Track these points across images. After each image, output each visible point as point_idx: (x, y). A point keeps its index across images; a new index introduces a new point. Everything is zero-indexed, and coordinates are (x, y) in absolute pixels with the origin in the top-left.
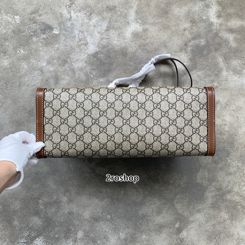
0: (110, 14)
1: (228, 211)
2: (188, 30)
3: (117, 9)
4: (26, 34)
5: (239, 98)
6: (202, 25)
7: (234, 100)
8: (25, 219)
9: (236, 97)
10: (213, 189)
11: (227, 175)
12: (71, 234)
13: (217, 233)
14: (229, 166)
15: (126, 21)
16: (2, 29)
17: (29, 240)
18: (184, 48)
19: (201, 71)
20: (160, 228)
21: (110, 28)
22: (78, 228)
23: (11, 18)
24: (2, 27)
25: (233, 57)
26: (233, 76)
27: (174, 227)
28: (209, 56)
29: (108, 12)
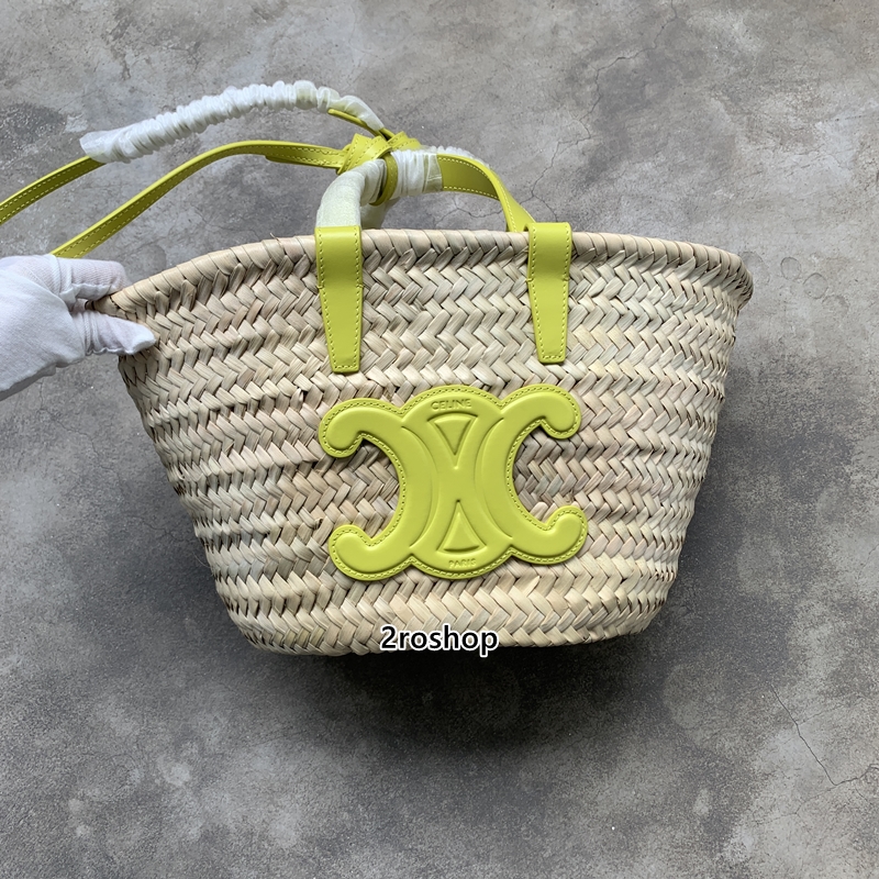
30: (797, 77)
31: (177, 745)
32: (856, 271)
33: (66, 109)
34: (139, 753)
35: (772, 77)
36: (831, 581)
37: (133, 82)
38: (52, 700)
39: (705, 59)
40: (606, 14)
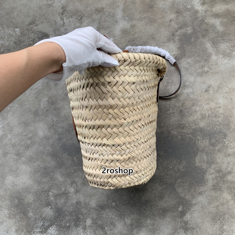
0: (99, 15)
1: (230, 191)
2: (174, 20)
3: (105, 10)
4: (26, 43)
5: (231, 80)
6: (187, 14)
7: (226, 82)
8: (38, 210)
9: (228, 79)
10: (212, 171)
11: (225, 156)
12: (80, 222)
13: (221, 214)
14: (227, 148)
15: (114, 20)
16: (5, 41)
17: (43, 230)
18: (172, 39)
19: (190, 58)
20: (164, 212)
21: (100, 28)
22: (86, 216)
23: (12, 31)
24: (5, 40)
25: (221, 41)
26: (223, 59)
27: (178, 211)
28: (197, 42)
29: (97, 14)
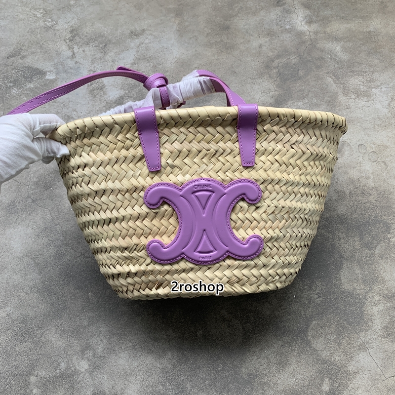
30: (364, 70)
31: (83, 352)
32: (390, 151)
33: (47, 69)
34: (65, 355)
35: (353, 69)
36: (383, 285)
37: (77, 59)
38: (25, 329)
39: (325, 61)
40: (282, 41)
